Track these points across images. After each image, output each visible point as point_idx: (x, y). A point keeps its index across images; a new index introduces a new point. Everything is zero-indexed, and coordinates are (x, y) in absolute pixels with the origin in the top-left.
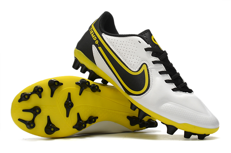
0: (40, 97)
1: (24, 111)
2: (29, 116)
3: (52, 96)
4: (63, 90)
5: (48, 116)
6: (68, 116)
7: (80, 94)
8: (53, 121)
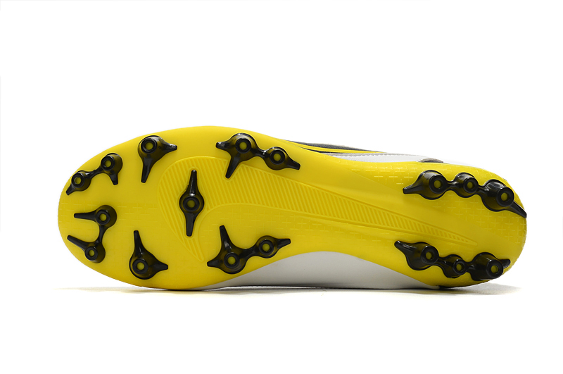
0: (115, 182)
1: (77, 216)
2: (89, 231)
3: (144, 179)
4: (176, 165)
5: (134, 232)
6: (189, 233)
7: (229, 175)
8: (148, 244)
